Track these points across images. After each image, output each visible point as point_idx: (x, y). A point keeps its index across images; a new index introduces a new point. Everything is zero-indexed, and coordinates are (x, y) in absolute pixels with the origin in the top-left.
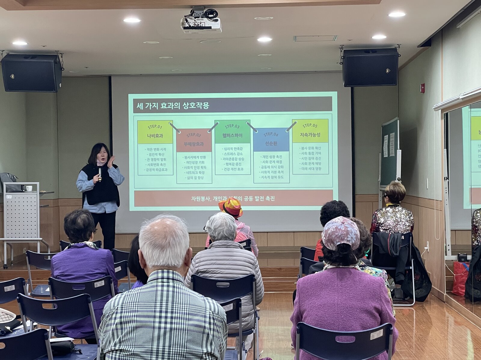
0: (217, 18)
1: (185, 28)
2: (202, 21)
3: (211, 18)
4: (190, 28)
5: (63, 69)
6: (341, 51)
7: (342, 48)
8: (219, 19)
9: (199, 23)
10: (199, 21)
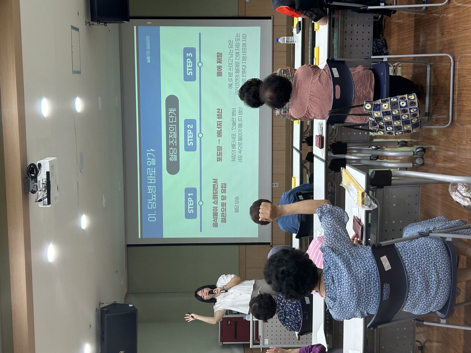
0: (37, 165)
1: (49, 203)
2: (41, 183)
3: (37, 172)
4: (49, 196)
5: (115, 302)
6: (93, 24)
7: (89, 23)
8: (38, 162)
9: (44, 185)
10: (41, 185)
